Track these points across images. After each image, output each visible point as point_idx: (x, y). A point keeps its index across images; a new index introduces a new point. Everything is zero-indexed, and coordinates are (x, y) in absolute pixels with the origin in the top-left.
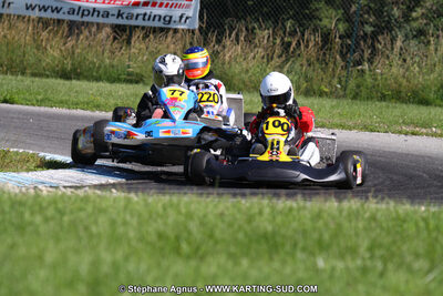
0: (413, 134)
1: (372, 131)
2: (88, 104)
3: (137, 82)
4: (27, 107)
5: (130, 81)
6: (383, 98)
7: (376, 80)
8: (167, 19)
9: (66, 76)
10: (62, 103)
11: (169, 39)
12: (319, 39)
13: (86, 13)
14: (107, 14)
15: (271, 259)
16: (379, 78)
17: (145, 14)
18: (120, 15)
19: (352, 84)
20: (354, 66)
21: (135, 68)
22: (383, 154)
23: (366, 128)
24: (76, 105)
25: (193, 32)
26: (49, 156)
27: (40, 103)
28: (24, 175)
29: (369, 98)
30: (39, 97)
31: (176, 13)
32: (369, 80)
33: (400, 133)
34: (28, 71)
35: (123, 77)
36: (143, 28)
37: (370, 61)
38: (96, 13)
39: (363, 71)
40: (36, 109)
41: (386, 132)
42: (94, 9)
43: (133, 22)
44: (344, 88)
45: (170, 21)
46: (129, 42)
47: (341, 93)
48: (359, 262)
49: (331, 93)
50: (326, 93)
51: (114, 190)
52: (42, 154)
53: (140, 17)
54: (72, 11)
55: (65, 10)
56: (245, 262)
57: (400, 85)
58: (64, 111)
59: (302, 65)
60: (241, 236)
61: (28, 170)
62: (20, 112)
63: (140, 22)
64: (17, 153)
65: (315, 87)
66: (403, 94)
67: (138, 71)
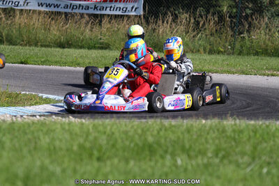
0: (272, 75)
1: (247, 74)
2: (72, 63)
3: (106, 48)
4: (35, 66)
5: (102, 48)
6: (257, 54)
7: (252, 42)
8: (124, 9)
9: (62, 46)
10: (56, 63)
11: (125, 22)
12: (216, 19)
13: (75, 7)
14: (88, 8)
15: (150, 160)
16: (254, 41)
17: (111, 7)
18: (96, 8)
19: (238, 46)
20: (239, 35)
21: (105, 40)
22: (253, 88)
23: (243, 73)
24: (65, 64)
25: (140, 16)
26: (45, 96)
27: (43, 63)
28: (28, 108)
29: (248, 54)
30: (43, 60)
31: (129, 6)
32: (248, 43)
33: (264, 75)
34: (39, 44)
35: (97, 45)
36: (109, 15)
37: (248, 31)
38: (81, 7)
39: (244, 37)
40: (41, 67)
41: (256, 75)
42: (80, 5)
43: (103, 12)
44: (233, 48)
45: (126, 11)
46: (100, 25)
47: (231, 51)
48: (205, 161)
49: (225, 51)
50: (222, 51)
51: (71, 117)
52: (40, 95)
53: (108, 9)
54: (66, 7)
55: (62, 6)
56: (132, 163)
57: (267, 46)
58: (58, 68)
59: (206, 35)
60: (132, 145)
61: (31, 105)
62: (30, 69)
63: (108, 12)
64: (25, 94)
65: (215, 49)
66: (269, 51)
67: (106, 41)
